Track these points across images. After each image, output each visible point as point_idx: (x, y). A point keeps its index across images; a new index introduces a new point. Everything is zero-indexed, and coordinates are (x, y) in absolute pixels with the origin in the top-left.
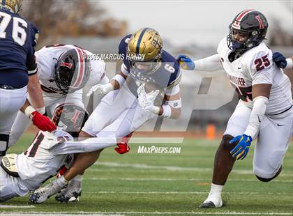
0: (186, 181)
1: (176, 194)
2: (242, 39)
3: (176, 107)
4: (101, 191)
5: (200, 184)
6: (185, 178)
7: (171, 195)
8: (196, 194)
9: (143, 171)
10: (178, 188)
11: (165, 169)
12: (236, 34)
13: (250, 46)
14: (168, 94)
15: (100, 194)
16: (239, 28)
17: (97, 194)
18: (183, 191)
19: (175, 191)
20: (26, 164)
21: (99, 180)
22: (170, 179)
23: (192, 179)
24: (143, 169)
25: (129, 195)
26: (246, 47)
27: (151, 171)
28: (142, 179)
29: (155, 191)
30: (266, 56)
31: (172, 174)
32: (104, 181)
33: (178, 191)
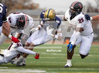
0: (59, 58)
1: (56, 63)
2: (74, 12)
3: (60, 36)
4: (30, 62)
5: (64, 59)
6: (59, 57)
7: (54, 63)
8: (62, 63)
9: (44, 55)
10: (56, 61)
11: (52, 54)
12: (72, 10)
13: (77, 14)
14: (57, 31)
15: (30, 63)
16: (73, 8)
17: (29, 63)
18: (58, 62)
19: (56, 62)
20: (6, 52)
21: (29, 58)
22: (53, 58)
23: (61, 58)
24: (45, 54)
25: (40, 63)
26: (76, 15)
27: (47, 55)
28: (44, 58)
29: (49, 62)
30: (82, 18)
31: (54, 56)
32: (31, 58)
33: (57, 62)
